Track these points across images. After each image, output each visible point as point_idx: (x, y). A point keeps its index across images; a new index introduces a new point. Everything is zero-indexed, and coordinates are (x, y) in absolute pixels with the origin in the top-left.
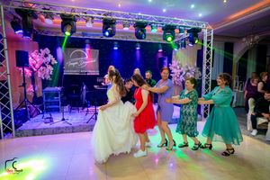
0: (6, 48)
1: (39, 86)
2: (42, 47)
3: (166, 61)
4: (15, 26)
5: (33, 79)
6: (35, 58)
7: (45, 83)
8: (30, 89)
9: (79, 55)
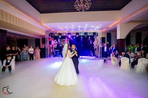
0: (48, 40)
1: (54, 49)
2: (54, 39)
3: (91, 41)
4: (49, 36)
5: (52, 48)
6: (53, 42)
7: (55, 49)
8: (52, 50)
9: (64, 41)
